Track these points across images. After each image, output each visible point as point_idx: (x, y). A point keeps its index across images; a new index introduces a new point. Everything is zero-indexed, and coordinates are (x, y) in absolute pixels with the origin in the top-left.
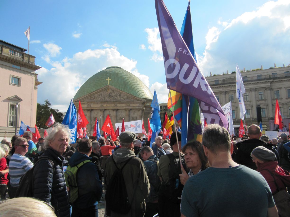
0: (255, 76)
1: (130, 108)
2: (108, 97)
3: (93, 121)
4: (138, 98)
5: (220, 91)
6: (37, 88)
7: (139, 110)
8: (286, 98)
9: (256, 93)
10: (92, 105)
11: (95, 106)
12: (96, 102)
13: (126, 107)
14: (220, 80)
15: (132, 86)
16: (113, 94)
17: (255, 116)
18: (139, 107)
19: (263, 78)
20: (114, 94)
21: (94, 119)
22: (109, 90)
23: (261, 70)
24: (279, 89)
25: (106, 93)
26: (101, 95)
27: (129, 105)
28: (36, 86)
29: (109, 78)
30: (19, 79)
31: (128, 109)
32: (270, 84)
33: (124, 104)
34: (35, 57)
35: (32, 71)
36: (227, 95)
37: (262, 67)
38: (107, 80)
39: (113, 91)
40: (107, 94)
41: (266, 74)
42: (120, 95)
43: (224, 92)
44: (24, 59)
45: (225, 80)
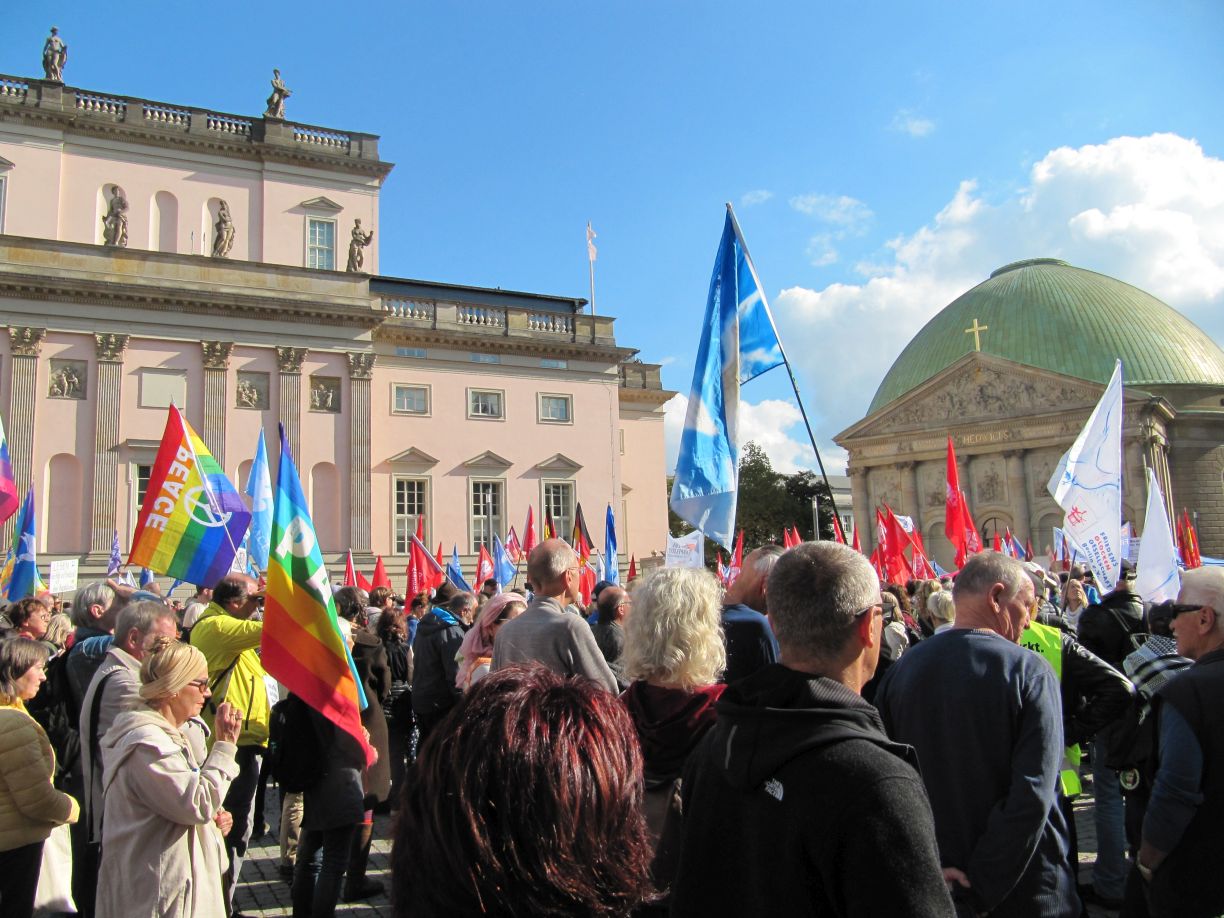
2: (979, 403)
3: (925, 508)
6: (663, 414)
7: (1126, 442)
10: (917, 445)
11: (931, 447)
12: (929, 430)
13: (1060, 436)
16: (1000, 389)
20: (1002, 386)
21: (929, 499)
22: (979, 373)
25: (968, 386)
26: (948, 398)
27: (1078, 425)
29: (976, 321)
30: (566, 400)
34: (612, 319)
35: (606, 368)
38: (967, 331)
39: (999, 375)
40: (974, 390)
42: (1030, 389)
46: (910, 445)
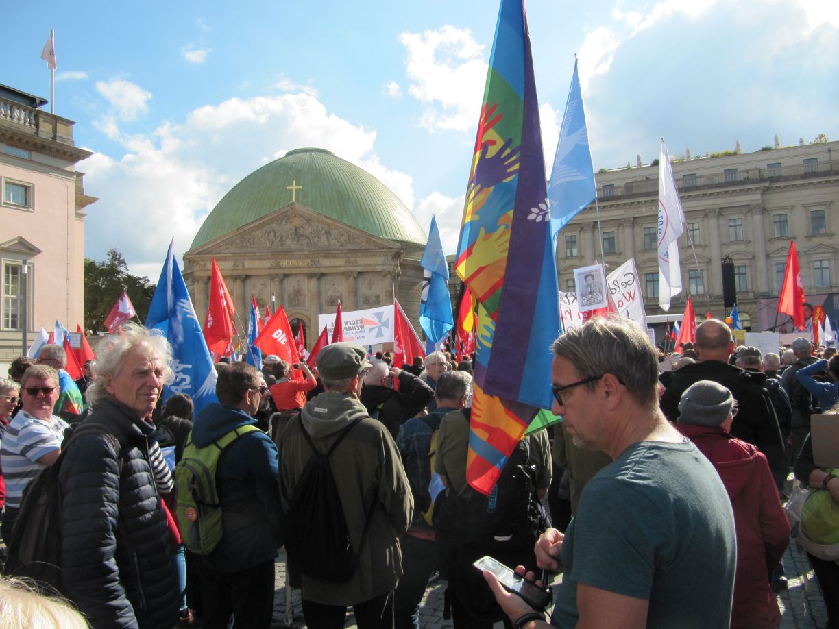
0: (716, 171)
1: (359, 269)
2: (294, 239)
4: (380, 242)
5: (618, 217)
6: (83, 215)
7: (383, 274)
8: (807, 237)
9: (722, 221)
10: (248, 264)
11: (256, 266)
12: (257, 254)
13: (345, 266)
14: (617, 184)
15: (362, 204)
16: (308, 233)
17: (718, 289)
18: (384, 267)
19: (741, 177)
20: (310, 229)
22: (295, 218)
23: (735, 154)
24: (788, 209)
25: (287, 226)
26: (273, 232)
27: (356, 260)
28: (80, 209)
29: (294, 182)
30: (26, 188)
31: (352, 272)
32: (762, 194)
33: (339, 260)
34: (72, 123)
35: (67, 166)
36: (638, 229)
37: (738, 145)
38: (288, 188)
39: (308, 221)
40: (291, 229)
41: (751, 166)
42: (328, 233)
43: (629, 219)
44: (41, 128)
45: (634, 184)
46: (243, 263)
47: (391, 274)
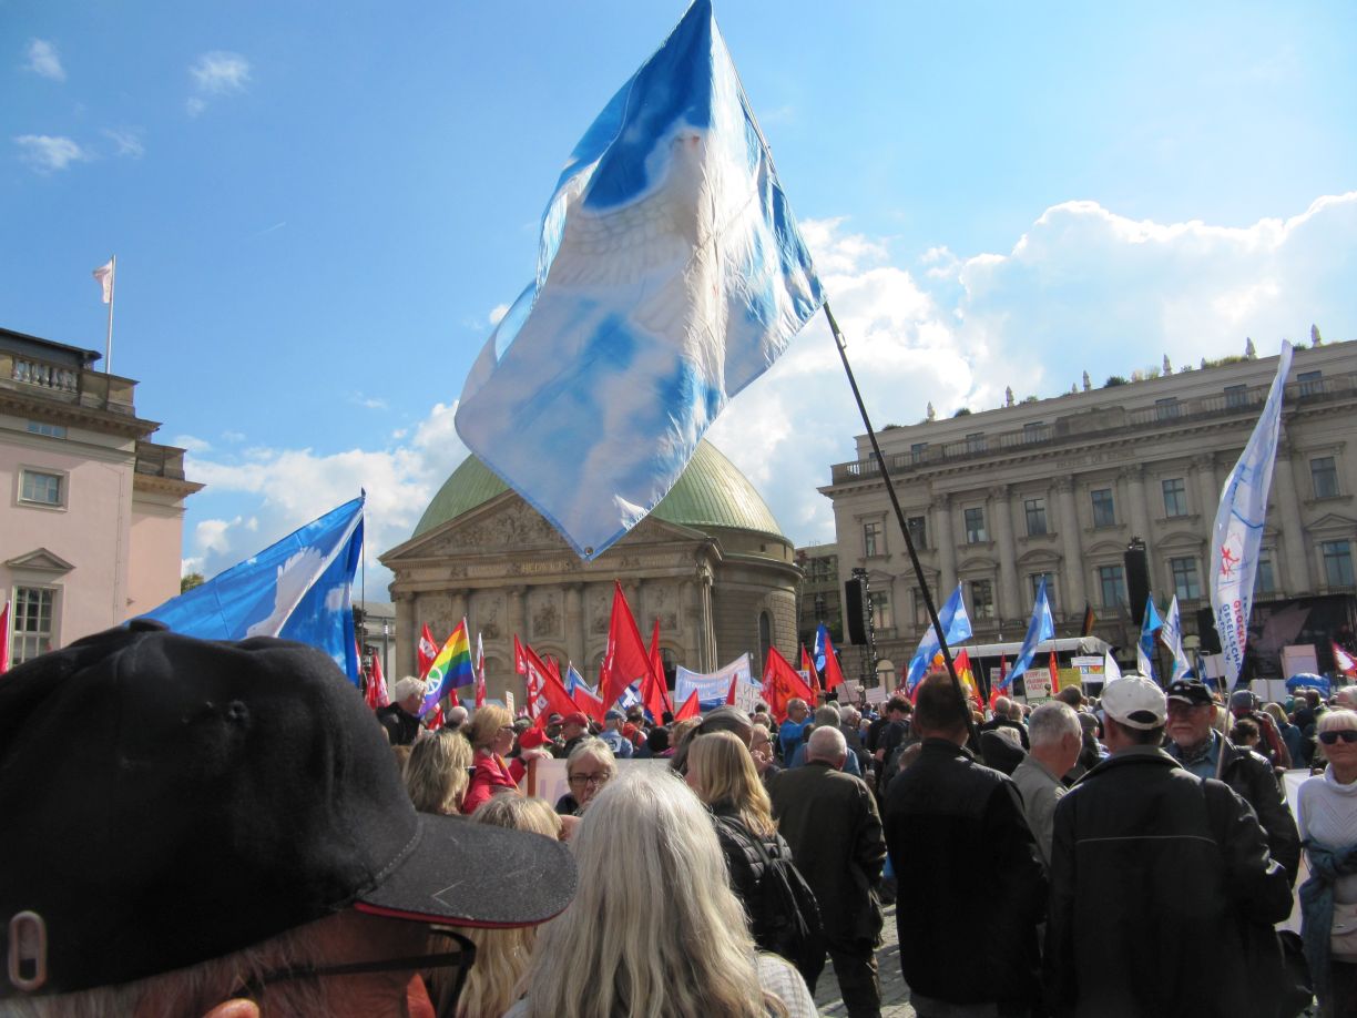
0: (1211, 391)
1: (642, 574)
2: (541, 529)
4: (674, 530)
5: (1048, 476)
7: (680, 582)
9: (1222, 474)
10: (473, 571)
11: (487, 574)
12: (486, 556)
13: (619, 571)
14: (1045, 421)
18: (681, 569)
19: (1252, 399)
23: (1244, 360)
24: (1333, 448)
26: (509, 521)
27: (637, 561)
28: (177, 501)
30: (59, 479)
31: (630, 580)
32: (1287, 425)
33: (610, 561)
34: (134, 383)
35: (122, 444)
36: (1082, 494)
37: (1251, 345)
43: (1064, 478)
44: (84, 394)
45: (1071, 420)
46: (465, 570)
47: (692, 581)
